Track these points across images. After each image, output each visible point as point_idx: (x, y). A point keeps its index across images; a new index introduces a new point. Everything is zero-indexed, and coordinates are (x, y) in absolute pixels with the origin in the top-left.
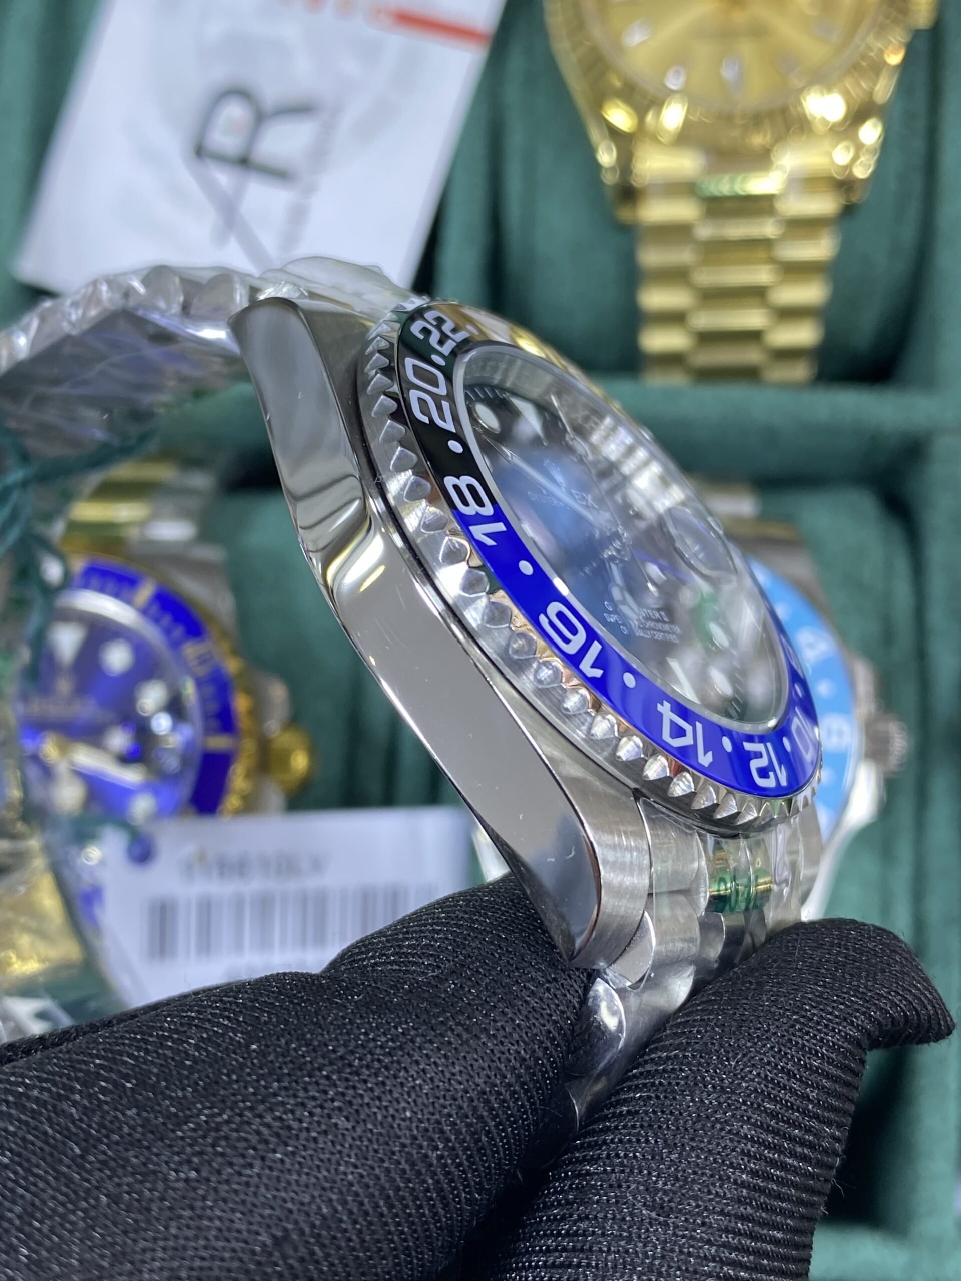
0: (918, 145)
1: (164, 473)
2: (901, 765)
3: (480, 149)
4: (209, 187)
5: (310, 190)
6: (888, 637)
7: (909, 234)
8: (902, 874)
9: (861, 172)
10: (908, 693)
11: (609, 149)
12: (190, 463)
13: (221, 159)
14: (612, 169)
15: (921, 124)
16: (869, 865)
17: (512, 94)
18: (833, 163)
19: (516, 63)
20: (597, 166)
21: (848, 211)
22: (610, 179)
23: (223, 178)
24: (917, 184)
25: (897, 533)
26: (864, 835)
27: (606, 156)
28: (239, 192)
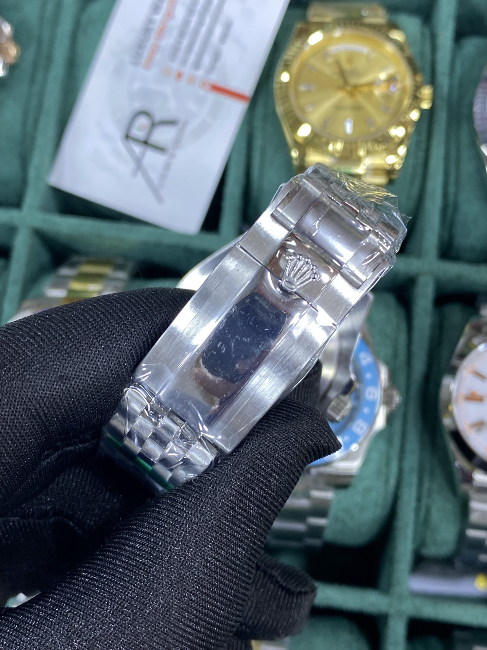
0: (421, 155)
1: (107, 270)
2: (396, 408)
3: (243, 145)
4: (131, 152)
5: (173, 156)
6: (395, 355)
7: (415, 191)
8: (396, 449)
9: (397, 167)
10: (402, 379)
11: (296, 152)
12: (119, 267)
13: (136, 140)
14: (296, 159)
15: (423, 146)
16: (382, 445)
17: (258, 123)
18: (386, 163)
19: (260, 110)
20: (291, 158)
21: (391, 182)
22: (295, 163)
23: (137, 149)
24: (420, 171)
25: (402, 313)
26: (381, 434)
27: (294, 154)
28: (143, 155)
